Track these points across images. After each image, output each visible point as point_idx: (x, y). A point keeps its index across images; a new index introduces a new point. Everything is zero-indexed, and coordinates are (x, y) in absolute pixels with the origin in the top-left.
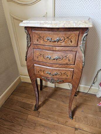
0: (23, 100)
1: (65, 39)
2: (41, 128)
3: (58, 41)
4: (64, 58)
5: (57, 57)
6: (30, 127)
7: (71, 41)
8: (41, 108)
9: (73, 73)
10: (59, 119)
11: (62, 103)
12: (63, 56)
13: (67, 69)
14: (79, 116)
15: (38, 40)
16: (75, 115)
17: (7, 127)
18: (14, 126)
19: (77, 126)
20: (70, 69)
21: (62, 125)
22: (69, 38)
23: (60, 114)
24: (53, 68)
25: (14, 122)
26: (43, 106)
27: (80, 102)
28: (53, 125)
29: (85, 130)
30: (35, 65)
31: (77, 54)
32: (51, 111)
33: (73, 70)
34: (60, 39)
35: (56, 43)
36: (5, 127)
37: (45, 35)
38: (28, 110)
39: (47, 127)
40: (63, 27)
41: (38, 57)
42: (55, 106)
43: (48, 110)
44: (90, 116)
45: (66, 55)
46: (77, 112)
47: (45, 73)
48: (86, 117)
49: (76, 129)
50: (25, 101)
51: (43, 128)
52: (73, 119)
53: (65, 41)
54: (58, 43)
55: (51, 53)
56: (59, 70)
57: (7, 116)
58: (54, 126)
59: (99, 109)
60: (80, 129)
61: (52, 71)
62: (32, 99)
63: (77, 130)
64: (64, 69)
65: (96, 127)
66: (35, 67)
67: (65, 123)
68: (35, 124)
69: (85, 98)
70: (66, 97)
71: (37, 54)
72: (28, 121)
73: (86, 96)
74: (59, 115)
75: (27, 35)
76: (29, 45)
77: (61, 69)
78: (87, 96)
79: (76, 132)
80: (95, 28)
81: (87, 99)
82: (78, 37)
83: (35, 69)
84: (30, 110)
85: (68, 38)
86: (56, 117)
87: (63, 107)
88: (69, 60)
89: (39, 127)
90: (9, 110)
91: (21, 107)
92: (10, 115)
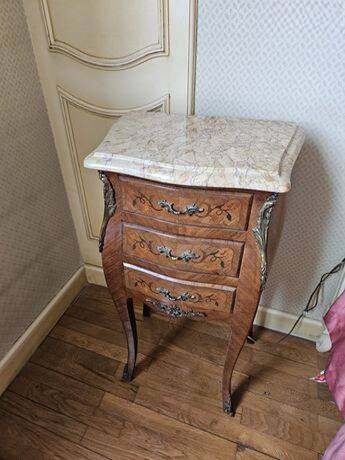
0: (89, 344)
1: (210, 210)
2: (139, 434)
3: (192, 213)
4: (209, 258)
5: (187, 253)
6: (109, 431)
7: (229, 217)
8: (144, 373)
9: (234, 297)
10: (195, 411)
11: (206, 363)
12: (204, 253)
13: (216, 286)
14: (252, 408)
15: (134, 203)
16: (242, 404)
17: (43, 424)
18: (62, 423)
19: (244, 437)
20: (225, 288)
21: (201, 432)
22: (223, 208)
23: (197, 396)
24: (176, 281)
25: (62, 410)
26: (150, 369)
27: (261, 363)
28: (173, 428)
29: (266, 451)
30: (125, 265)
31: (245, 249)
32: (173, 387)
33: (233, 289)
34: (197, 210)
35: (187, 216)
36: (39, 423)
37: (154, 193)
38: (105, 377)
39: (156, 433)
40: (204, 185)
41: (134, 247)
42: (186, 371)
43: (163, 383)
44: (288, 409)
45: (213, 250)
46: (249, 394)
47: (153, 289)
48: (275, 413)
49: (240, 446)
50: (97, 347)
51: (144, 436)
52: (233, 416)
53: (211, 214)
54: (191, 218)
55: (171, 242)
56: (193, 287)
57: (45, 393)
58: (178, 431)
59: (319, 389)
60: (253, 448)
61: (174, 288)
62: (116, 344)
63: (243, 450)
64: (207, 285)
65: (300, 444)
66: (126, 272)
67: (210, 427)
68: (123, 421)
69: (278, 349)
70: (221, 344)
71: (133, 237)
72: (104, 412)
73: (282, 346)
74: (195, 399)
75: (106, 186)
76: (111, 211)
77: (200, 285)
78: (285, 346)
79: (241, 455)
80: (317, 151)
81: (286, 353)
82: (247, 207)
83: (126, 277)
84: (110, 377)
85: (219, 207)
86: (185, 406)
87: (210, 377)
88: (222, 264)
89: (133, 432)
90: (50, 373)
91: (84, 366)
92: (51, 388)
